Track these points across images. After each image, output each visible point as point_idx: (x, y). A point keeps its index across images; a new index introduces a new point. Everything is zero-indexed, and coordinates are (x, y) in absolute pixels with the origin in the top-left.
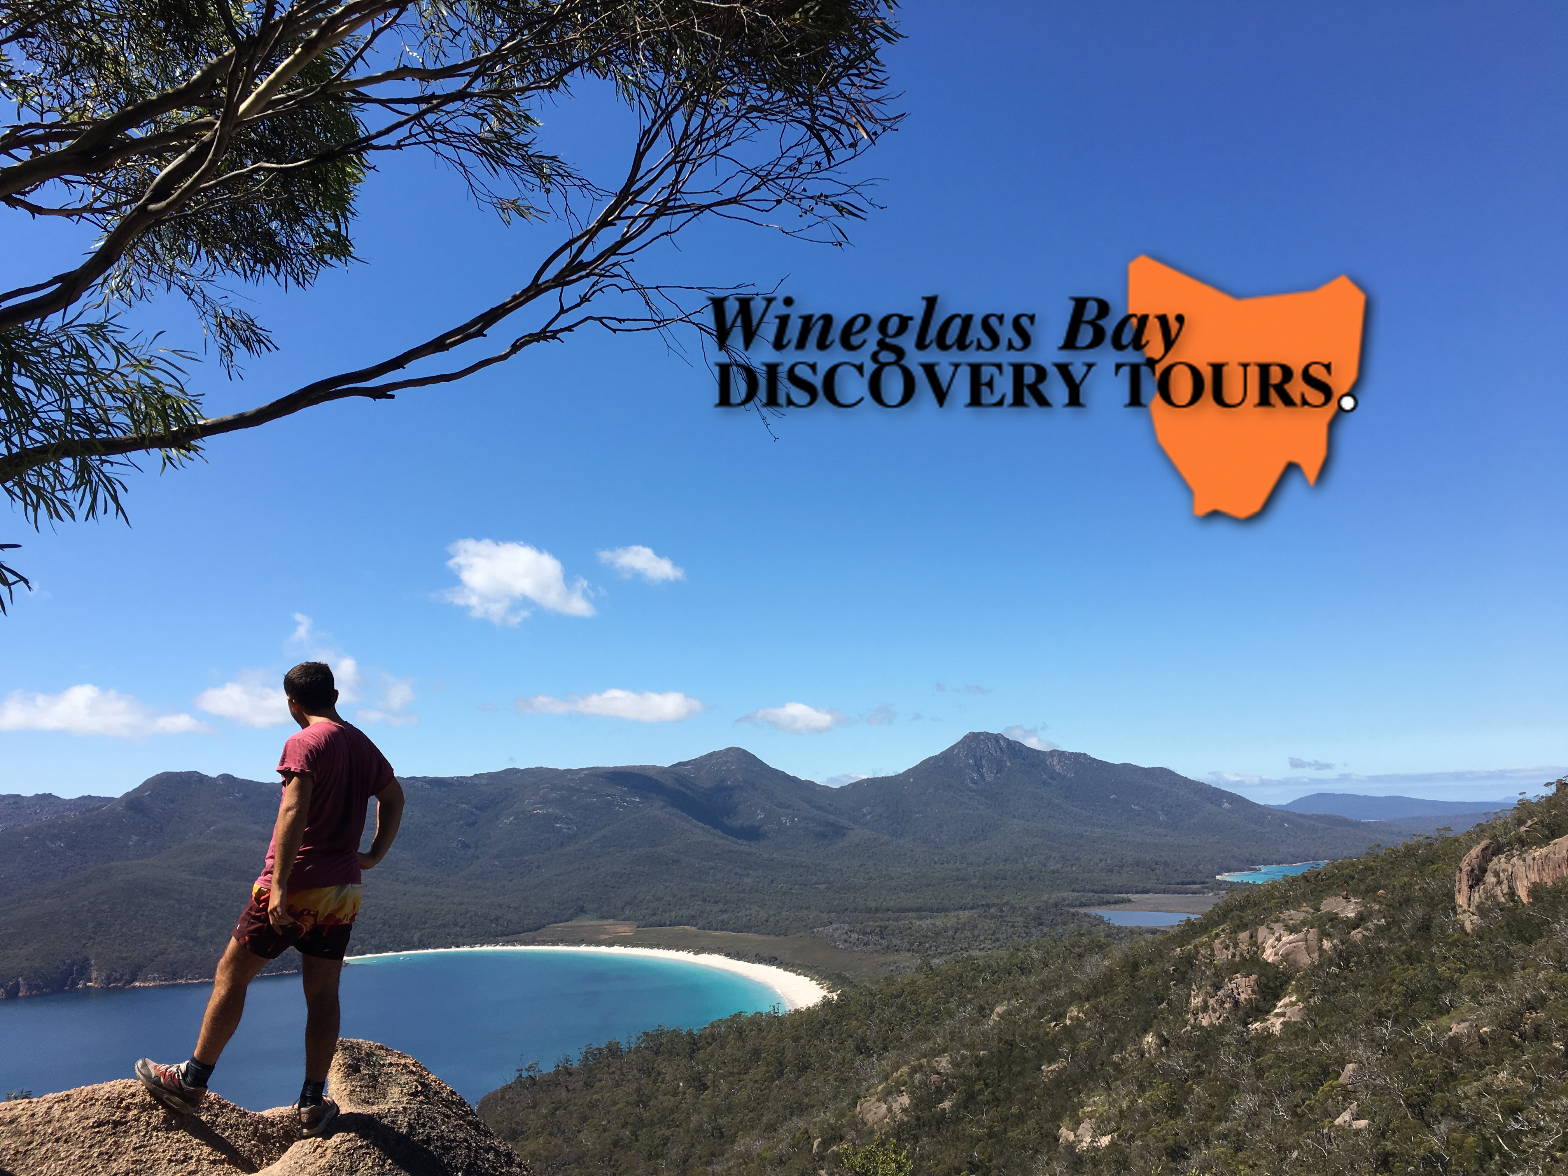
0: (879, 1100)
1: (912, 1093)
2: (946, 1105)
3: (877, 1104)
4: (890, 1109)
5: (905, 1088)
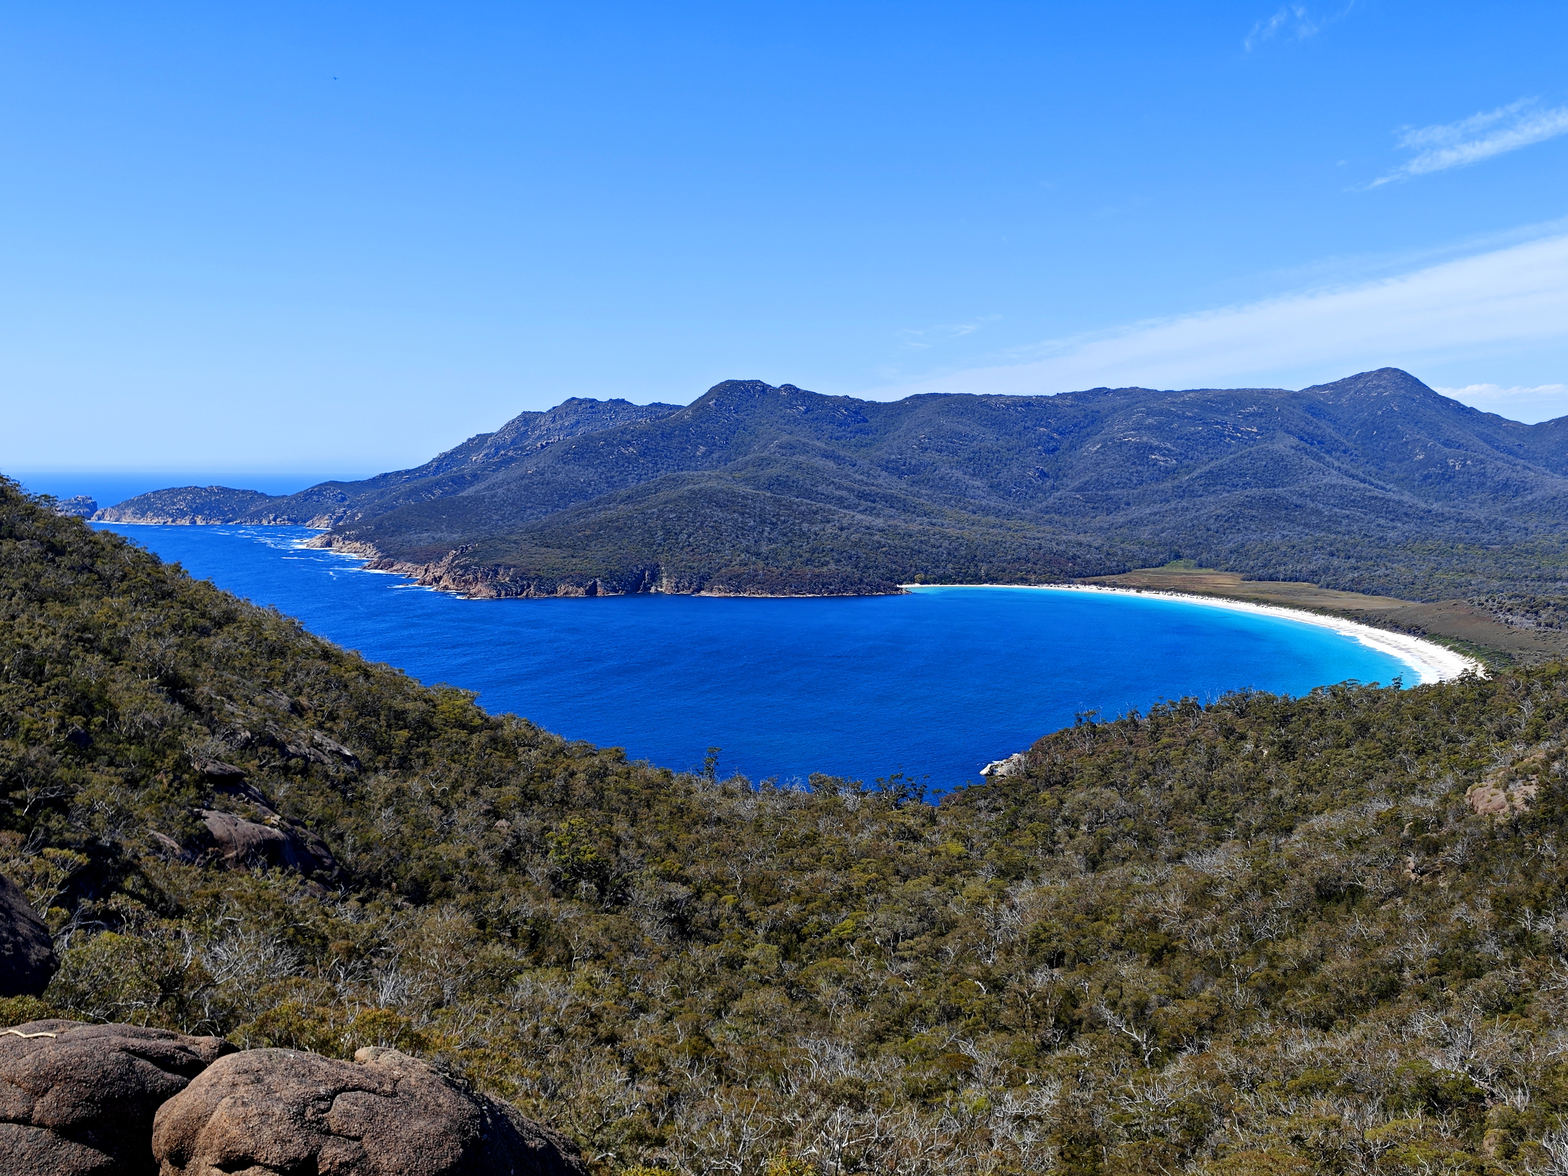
0: (1496, 787)
1: (1542, 783)
3: (1494, 791)
4: (1510, 798)
5: (1534, 776)
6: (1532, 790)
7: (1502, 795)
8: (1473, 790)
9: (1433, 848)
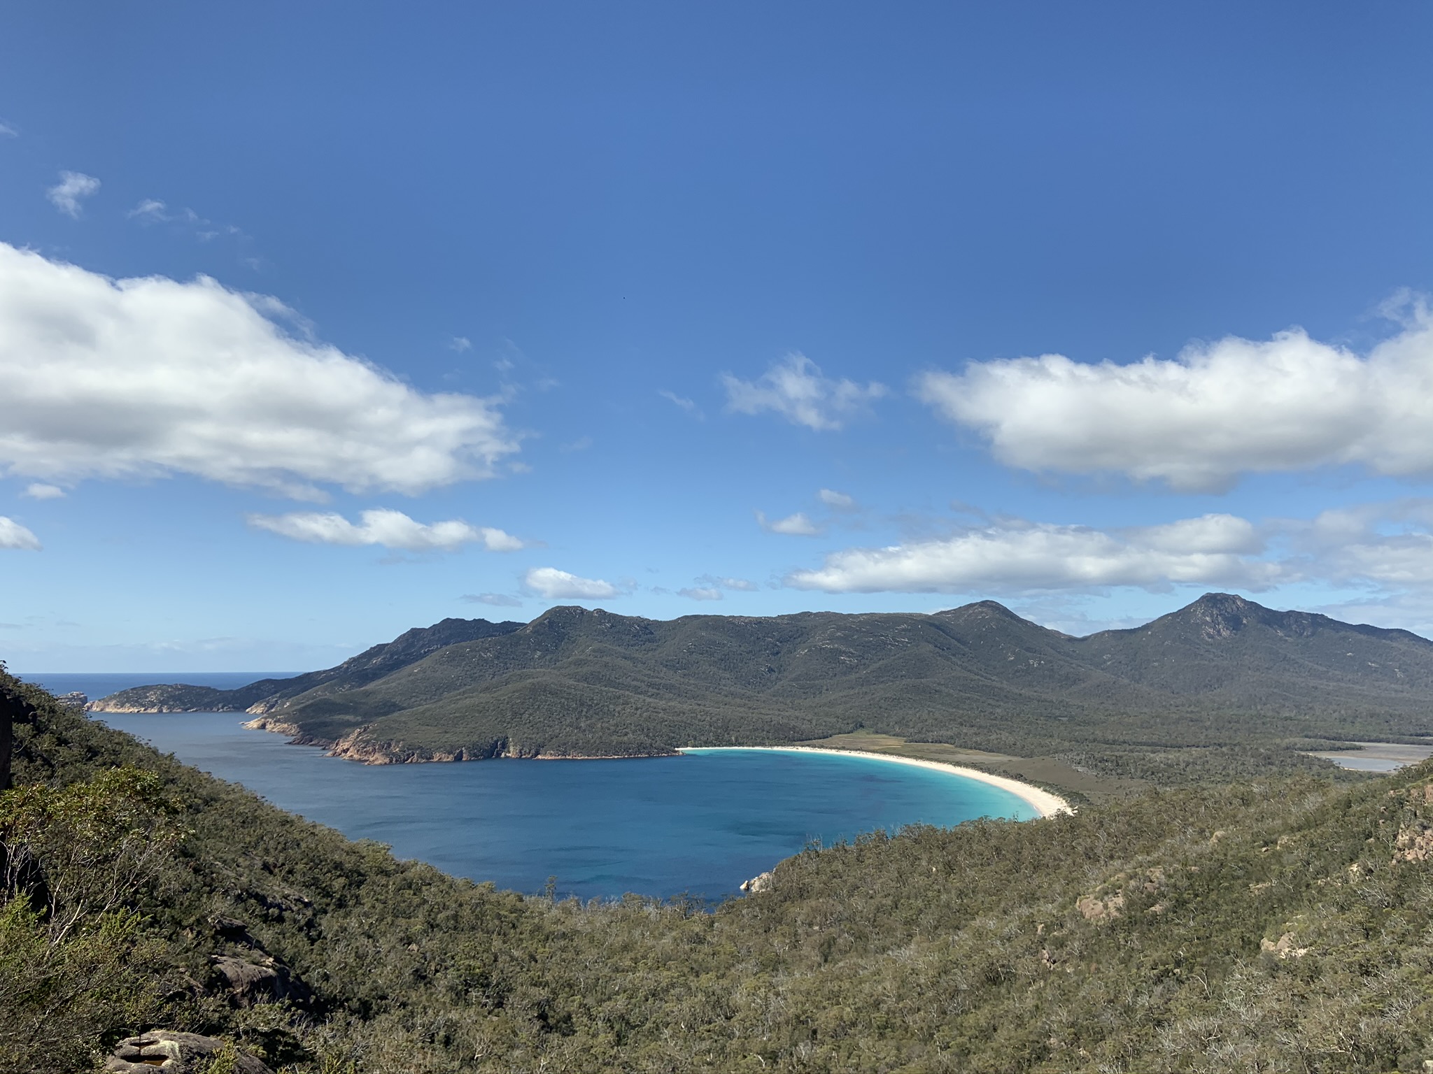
0: (1096, 898)
1: (1125, 895)
2: (1157, 908)
3: (1095, 901)
4: (1106, 907)
5: (1120, 890)
6: (1120, 901)
7: (1101, 904)
8: (1080, 901)
9: (1060, 944)
